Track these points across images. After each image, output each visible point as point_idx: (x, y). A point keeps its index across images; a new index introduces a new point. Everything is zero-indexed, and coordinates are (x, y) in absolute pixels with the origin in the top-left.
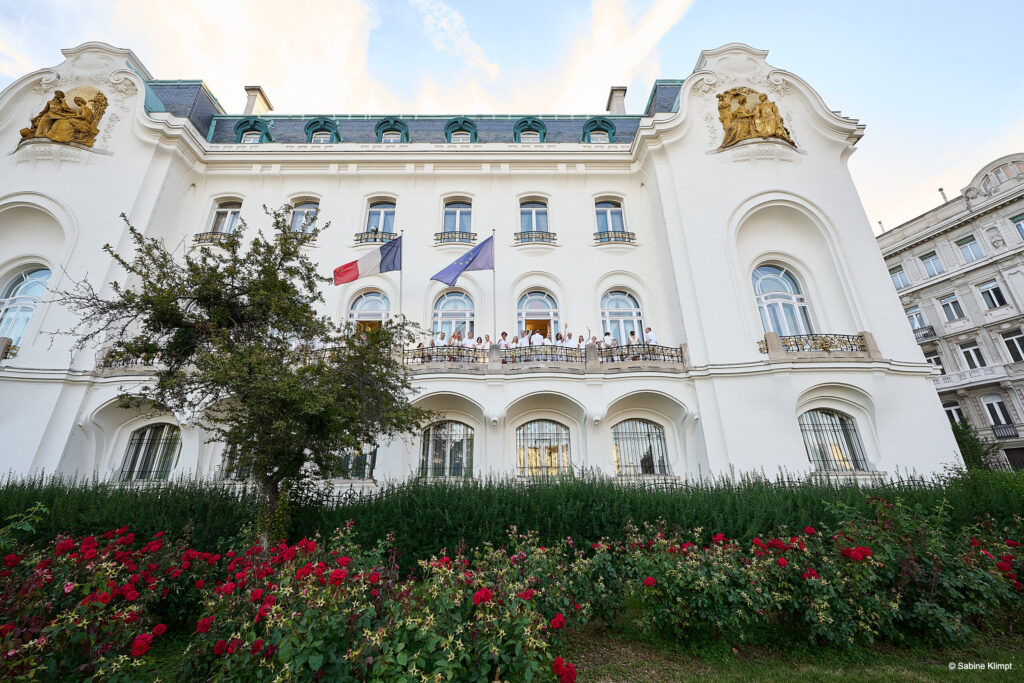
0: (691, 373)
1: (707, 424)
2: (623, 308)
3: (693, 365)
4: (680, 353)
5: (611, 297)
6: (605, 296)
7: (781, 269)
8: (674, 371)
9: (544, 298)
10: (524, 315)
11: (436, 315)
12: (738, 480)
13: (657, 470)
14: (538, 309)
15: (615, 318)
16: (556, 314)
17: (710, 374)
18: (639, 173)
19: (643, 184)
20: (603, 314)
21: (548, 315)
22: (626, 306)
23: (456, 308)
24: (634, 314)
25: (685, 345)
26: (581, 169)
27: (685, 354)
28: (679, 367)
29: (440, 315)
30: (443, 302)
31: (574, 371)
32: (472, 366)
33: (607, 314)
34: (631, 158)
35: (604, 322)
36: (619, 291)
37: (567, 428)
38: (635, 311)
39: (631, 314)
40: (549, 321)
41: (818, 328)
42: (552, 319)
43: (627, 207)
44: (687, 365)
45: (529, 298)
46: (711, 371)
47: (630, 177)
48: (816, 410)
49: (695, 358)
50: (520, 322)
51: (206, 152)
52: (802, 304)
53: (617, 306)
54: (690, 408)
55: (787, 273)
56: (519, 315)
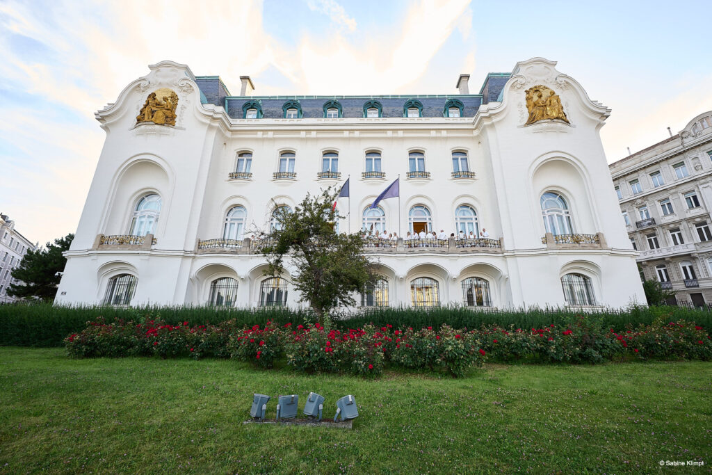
0: (505, 254)
1: (513, 281)
2: (467, 216)
3: (506, 249)
4: (499, 243)
5: (461, 209)
6: (458, 208)
7: (557, 195)
8: (496, 252)
9: (423, 209)
10: (412, 219)
11: (364, 219)
12: (527, 309)
13: (485, 304)
14: (421, 217)
15: (463, 221)
16: (430, 219)
17: (515, 254)
18: (478, 136)
19: (480, 143)
20: (456, 219)
21: (426, 219)
22: (469, 214)
23: (374, 215)
24: (474, 219)
25: (502, 238)
26: (444, 134)
27: (502, 244)
28: (499, 250)
29: (366, 219)
30: (367, 211)
31: (443, 252)
32: (389, 249)
33: (458, 219)
34: (474, 127)
35: (457, 223)
36: (466, 206)
37: (437, 282)
38: (474, 217)
39: (472, 219)
40: (426, 223)
41: (576, 231)
42: (428, 221)
43: (470, 155)
44: (503, 249)
45: (415, 209)
46: (516, 253)
47: (473, 138)
48: (571, 274)
49: (507, 246)
50: (410, 223)
51: (231, 125)
52: (568, 215)
53: (464, 215)
54: (504, 272)
55: (560, 197)
56: (410, 219)
